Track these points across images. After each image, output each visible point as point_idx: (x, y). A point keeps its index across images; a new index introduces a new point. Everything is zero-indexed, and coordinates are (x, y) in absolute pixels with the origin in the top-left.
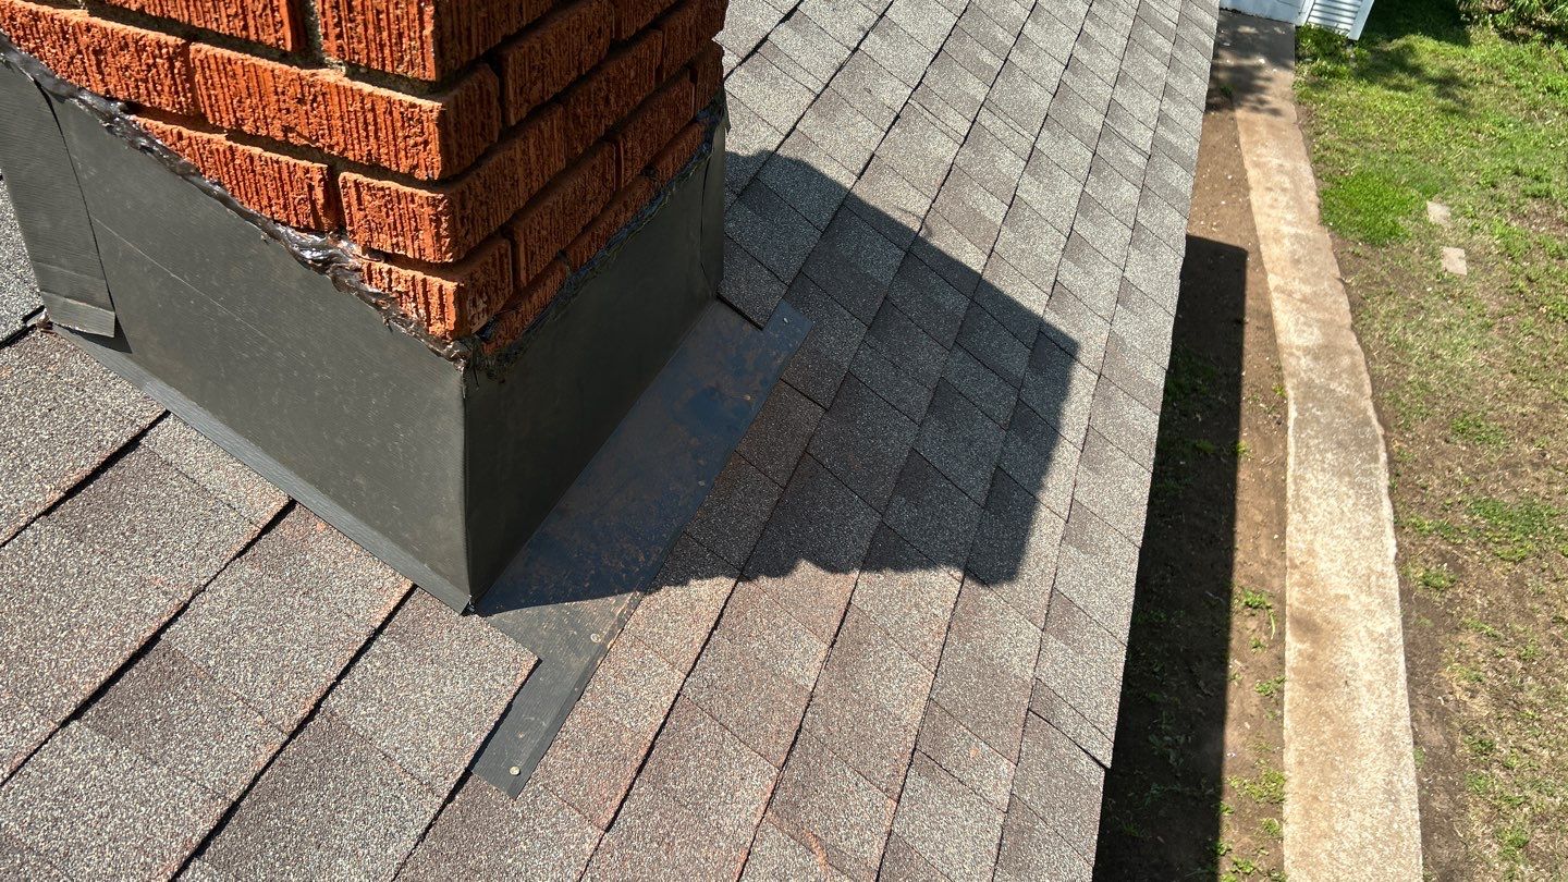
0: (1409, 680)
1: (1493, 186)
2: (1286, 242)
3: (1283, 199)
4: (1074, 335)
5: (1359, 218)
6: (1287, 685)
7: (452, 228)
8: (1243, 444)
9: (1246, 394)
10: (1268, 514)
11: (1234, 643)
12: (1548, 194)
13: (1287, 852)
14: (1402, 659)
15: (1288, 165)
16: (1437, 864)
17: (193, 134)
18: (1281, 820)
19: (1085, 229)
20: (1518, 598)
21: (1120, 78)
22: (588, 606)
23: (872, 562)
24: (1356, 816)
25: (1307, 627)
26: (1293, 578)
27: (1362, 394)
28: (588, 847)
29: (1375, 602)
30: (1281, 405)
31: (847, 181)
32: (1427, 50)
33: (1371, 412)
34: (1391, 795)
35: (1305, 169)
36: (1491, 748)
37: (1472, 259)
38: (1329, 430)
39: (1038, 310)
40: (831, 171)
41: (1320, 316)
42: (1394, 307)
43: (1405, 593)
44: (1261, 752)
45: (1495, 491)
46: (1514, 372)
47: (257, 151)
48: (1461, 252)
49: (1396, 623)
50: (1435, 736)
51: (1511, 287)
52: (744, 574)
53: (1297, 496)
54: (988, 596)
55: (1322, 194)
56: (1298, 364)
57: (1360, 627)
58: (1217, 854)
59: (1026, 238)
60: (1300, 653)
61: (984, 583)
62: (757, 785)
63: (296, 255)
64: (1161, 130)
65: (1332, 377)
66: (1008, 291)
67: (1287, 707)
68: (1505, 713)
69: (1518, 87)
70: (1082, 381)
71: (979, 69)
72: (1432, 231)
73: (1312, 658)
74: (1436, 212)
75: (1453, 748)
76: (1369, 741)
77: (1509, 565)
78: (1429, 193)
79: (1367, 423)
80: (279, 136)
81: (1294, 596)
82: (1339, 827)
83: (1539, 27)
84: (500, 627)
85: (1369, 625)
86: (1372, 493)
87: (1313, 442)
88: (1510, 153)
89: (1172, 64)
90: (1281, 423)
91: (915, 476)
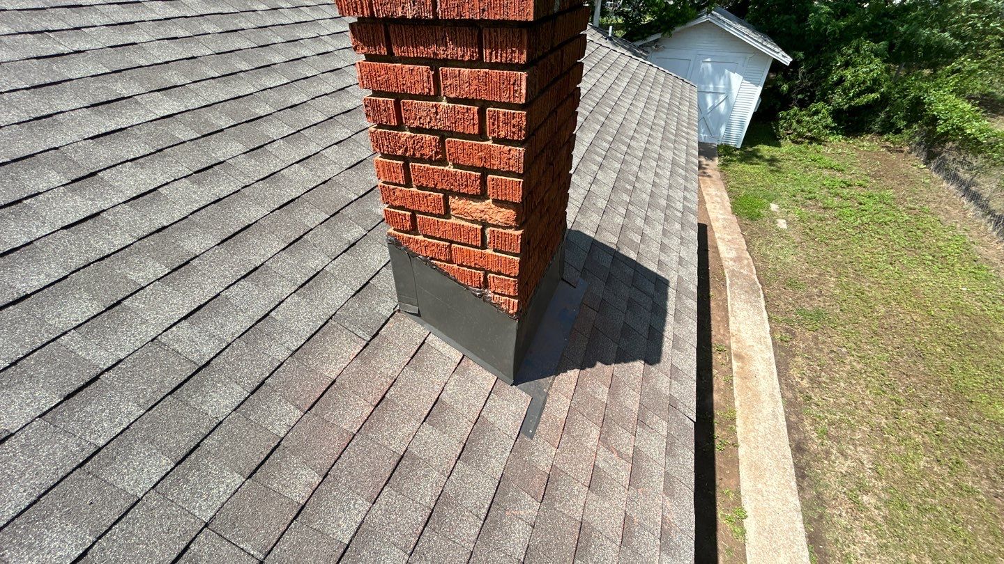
0: (778, 375)
1: (794, 196)
2: (720, 221)
3: (718, 206)
4: (667, 278)
5: (746, 211)
6: (734, 378)
7: (518, 288)
8: (711, 293)
9: (711, 275)
10: (722, 318)
11: (714, 364)
12: (815, 198)
13: (739, 437)
14: (775, 367)
15: (719, 194)
16: (794, 441)
17: (449, 265)
18: (736, 426)
19: (666, 241)
20: (816, 344)
21: (670, 186)
22: (541, 380)
23: (617, 361)
24: (763, 424)
25: (740, 357)
26: (733, 340)
27: (753, 274)
28: (553, 454)
29: (763, 348)
30: (724, 279)
31: (592, 235)
32: (765, 150)
33: (756, 280)
34: (775, 416)
35: (726, 195)
36: (811, 398)
37: (788, 223)
38: (742, 287)
39: (655, 271)
40: (587, 233)
41: (735, 247)
42: (761, 241)
43: (774, 344)
44: (727, 402)
45: (804, 306)
46: (807, 263)
47: (466, 269)
48: (785, 221)
49: (772, 355)
50: (789, 395)
51: (804, 233)
52: (582, 368)
53: (732, 311)
54: (653, 368)
55: (732, 203)
56: (729, 265)
57: (758, 357)
58: (713, 438)
59: (648, 247)
60: (738, 367)
61: (650, 364)
62: (595, 433)
63: (473, 294)
64: (685, 203)
65: (741, 268)
66: (645, 265)
67: (735, 385)
68: (815, 386)
69: (800, 160)
70: (672, 293)
71: (626, 191)
72: (773, 214)
73: (742, 368)
74: (774, 207)
75: (796, 399)
76: (765, 397)
77: (812, 332)
78: (770, 200)
79: (755, 283)
80: (473, 266)
81: (734, 346)
82: (757, 428)
83: (806, 138)
84: (520, 388)
85: (762, 355)
86: (759, 308)
87: (736, 291)
88: (799, 184)
89: (686, 179)
90: (724, 285)
91: (626, 331)
